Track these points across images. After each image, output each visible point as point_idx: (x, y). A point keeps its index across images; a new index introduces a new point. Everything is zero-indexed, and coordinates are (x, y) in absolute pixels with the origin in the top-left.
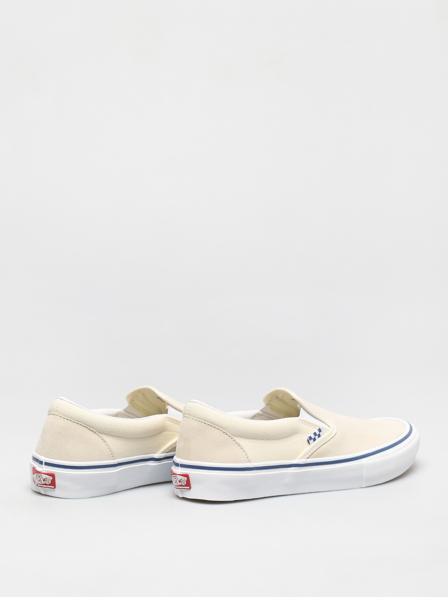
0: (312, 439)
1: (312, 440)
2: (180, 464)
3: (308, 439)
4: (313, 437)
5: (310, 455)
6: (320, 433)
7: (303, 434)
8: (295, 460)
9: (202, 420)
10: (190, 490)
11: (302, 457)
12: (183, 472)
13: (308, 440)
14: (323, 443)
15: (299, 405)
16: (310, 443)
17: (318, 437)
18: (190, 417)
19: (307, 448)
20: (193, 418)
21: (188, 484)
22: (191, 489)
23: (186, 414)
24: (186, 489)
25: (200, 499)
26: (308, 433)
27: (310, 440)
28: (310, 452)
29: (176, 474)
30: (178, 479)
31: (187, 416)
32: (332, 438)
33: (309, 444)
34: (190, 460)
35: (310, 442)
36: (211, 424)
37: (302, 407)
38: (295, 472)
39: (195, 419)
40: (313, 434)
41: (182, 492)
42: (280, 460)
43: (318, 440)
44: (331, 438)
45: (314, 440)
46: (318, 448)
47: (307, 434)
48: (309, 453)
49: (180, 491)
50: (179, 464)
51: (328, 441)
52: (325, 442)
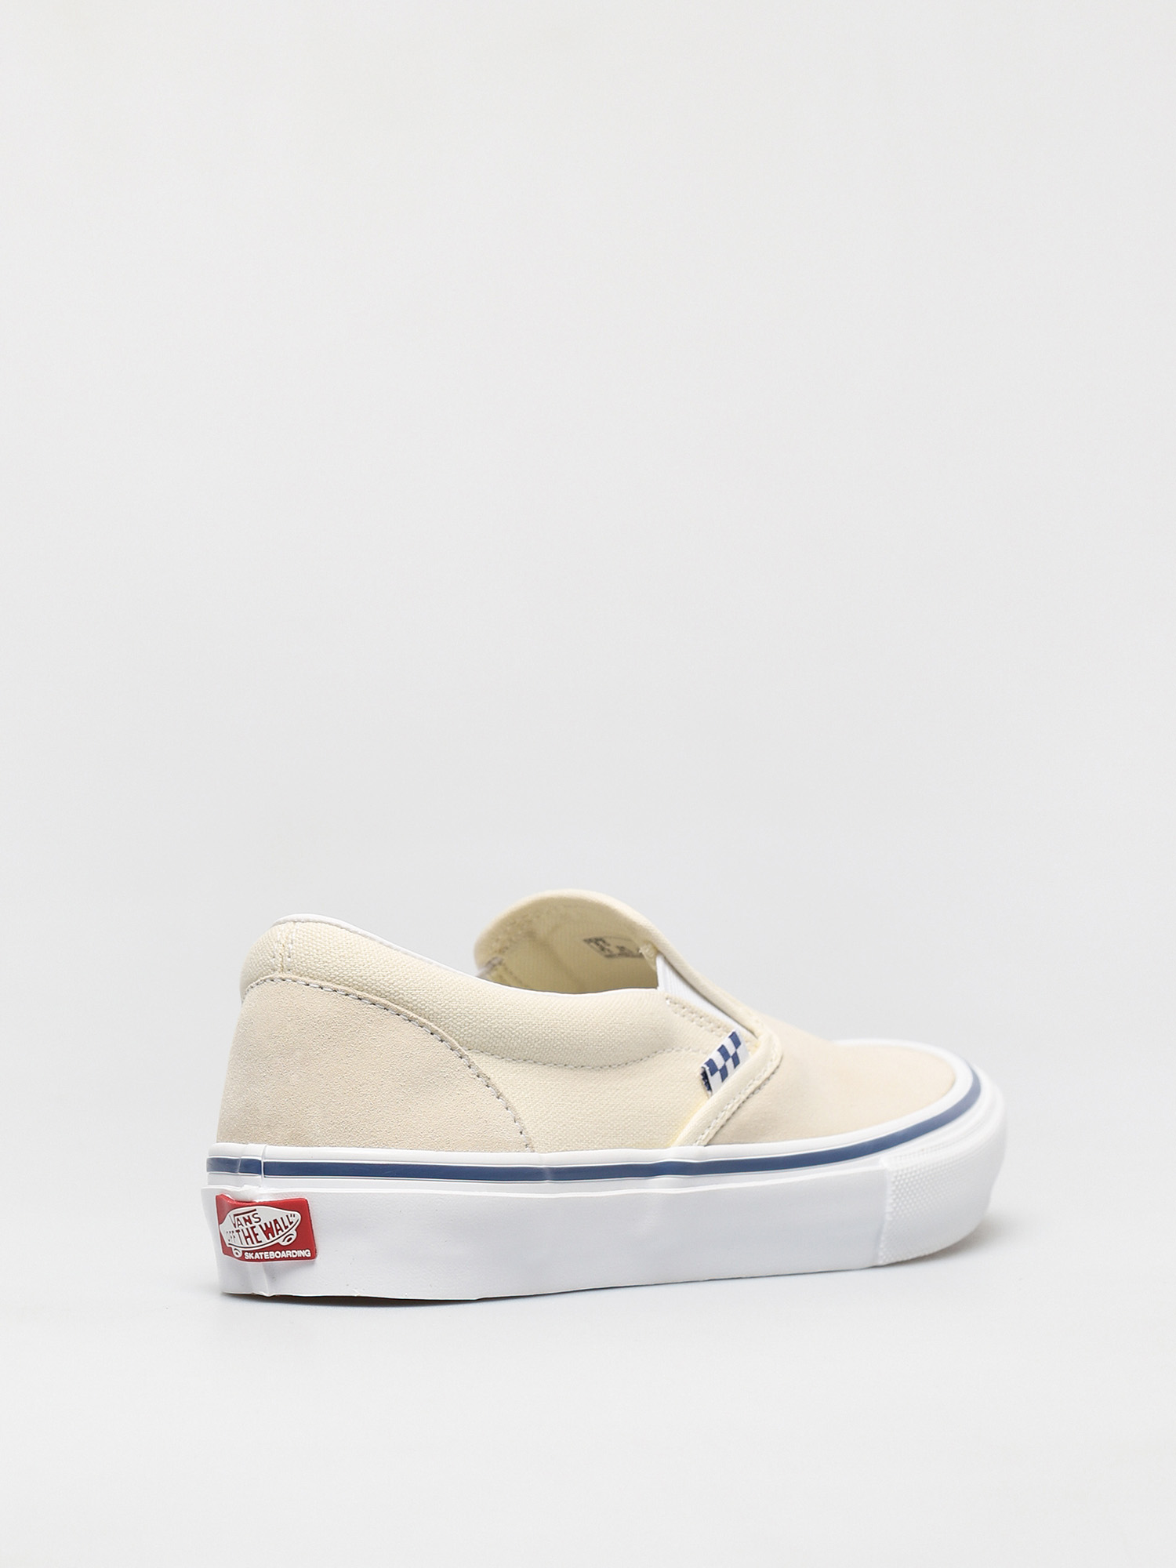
0: (717, 1070)
1: (718, 1074)
2: (264, 1163)
3: (707, 1068)
4: (719, 1062)
5: (717, 1133)
6: (738, 1051)
7: (683, 1051)
8: (665, 1148)
9: (346, 988)
10: (313, 1263)
11: (692, 1140)
12: (282, 1194)
13: (704, 1075)
14: (752, 1088)
15: (650, 946)
16: (712, 1087)
17: (732, 1065)
18: (294, 977)
19: (705, 1107)
20: (308, 980)
21: (305, 1239)
22: (317, 1258)
23: (274, 970)
24: (297, 1258)
25: (356, 1295)
26: (699, 1050)
27: (712, 1075)
28: (715, 1121)
29: (250, 1203)
30: (261, 1223)
31: (277, 975)
32: (773, 1073)
33: (710, 1088)
34: (309, 1144)
35: (711, 1082)
36: (386, 1002)
37: (658, 952)
38: (674, 1195)
39: (319, 982)
40: (719, 1053)
41: (272, 1276)
42: (620, 1147)
43: (735, 1075)
44: (772, 1071)
45: (724, 1074)
46: (739, 1108)
47: (695, 1051)
48: (713, 1125)
49: (266, 1270)
50: (260, 1162)
51: (764, 1083)
52: (757, 1083)
